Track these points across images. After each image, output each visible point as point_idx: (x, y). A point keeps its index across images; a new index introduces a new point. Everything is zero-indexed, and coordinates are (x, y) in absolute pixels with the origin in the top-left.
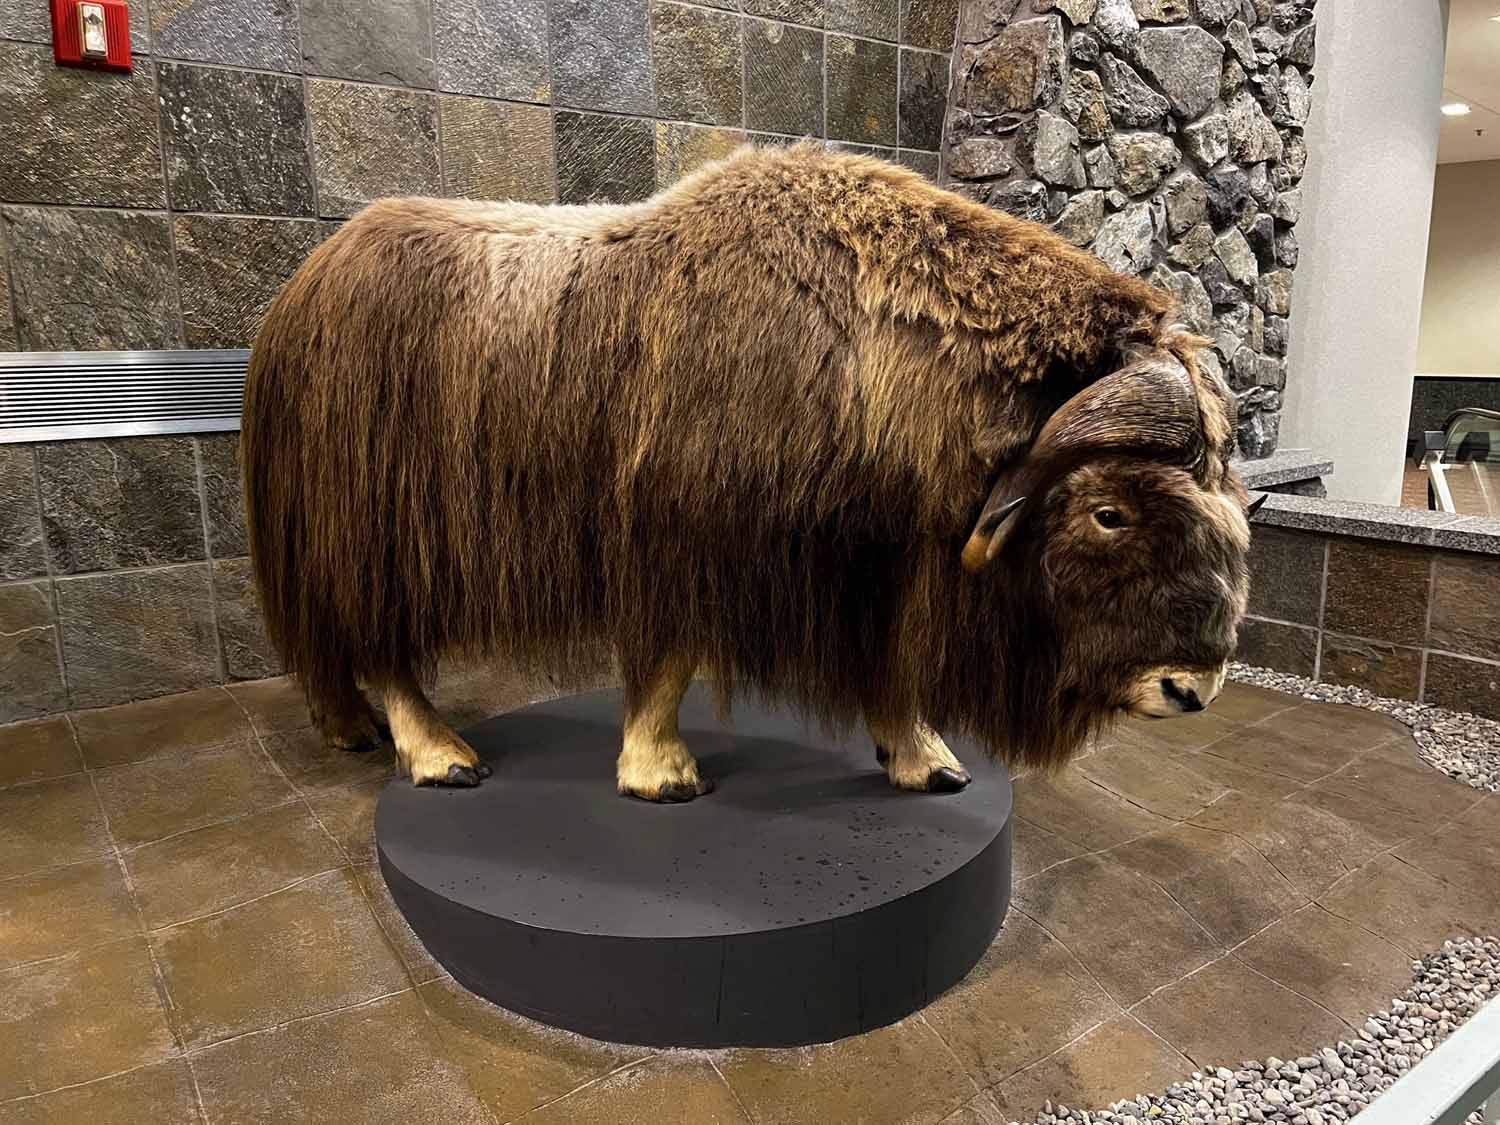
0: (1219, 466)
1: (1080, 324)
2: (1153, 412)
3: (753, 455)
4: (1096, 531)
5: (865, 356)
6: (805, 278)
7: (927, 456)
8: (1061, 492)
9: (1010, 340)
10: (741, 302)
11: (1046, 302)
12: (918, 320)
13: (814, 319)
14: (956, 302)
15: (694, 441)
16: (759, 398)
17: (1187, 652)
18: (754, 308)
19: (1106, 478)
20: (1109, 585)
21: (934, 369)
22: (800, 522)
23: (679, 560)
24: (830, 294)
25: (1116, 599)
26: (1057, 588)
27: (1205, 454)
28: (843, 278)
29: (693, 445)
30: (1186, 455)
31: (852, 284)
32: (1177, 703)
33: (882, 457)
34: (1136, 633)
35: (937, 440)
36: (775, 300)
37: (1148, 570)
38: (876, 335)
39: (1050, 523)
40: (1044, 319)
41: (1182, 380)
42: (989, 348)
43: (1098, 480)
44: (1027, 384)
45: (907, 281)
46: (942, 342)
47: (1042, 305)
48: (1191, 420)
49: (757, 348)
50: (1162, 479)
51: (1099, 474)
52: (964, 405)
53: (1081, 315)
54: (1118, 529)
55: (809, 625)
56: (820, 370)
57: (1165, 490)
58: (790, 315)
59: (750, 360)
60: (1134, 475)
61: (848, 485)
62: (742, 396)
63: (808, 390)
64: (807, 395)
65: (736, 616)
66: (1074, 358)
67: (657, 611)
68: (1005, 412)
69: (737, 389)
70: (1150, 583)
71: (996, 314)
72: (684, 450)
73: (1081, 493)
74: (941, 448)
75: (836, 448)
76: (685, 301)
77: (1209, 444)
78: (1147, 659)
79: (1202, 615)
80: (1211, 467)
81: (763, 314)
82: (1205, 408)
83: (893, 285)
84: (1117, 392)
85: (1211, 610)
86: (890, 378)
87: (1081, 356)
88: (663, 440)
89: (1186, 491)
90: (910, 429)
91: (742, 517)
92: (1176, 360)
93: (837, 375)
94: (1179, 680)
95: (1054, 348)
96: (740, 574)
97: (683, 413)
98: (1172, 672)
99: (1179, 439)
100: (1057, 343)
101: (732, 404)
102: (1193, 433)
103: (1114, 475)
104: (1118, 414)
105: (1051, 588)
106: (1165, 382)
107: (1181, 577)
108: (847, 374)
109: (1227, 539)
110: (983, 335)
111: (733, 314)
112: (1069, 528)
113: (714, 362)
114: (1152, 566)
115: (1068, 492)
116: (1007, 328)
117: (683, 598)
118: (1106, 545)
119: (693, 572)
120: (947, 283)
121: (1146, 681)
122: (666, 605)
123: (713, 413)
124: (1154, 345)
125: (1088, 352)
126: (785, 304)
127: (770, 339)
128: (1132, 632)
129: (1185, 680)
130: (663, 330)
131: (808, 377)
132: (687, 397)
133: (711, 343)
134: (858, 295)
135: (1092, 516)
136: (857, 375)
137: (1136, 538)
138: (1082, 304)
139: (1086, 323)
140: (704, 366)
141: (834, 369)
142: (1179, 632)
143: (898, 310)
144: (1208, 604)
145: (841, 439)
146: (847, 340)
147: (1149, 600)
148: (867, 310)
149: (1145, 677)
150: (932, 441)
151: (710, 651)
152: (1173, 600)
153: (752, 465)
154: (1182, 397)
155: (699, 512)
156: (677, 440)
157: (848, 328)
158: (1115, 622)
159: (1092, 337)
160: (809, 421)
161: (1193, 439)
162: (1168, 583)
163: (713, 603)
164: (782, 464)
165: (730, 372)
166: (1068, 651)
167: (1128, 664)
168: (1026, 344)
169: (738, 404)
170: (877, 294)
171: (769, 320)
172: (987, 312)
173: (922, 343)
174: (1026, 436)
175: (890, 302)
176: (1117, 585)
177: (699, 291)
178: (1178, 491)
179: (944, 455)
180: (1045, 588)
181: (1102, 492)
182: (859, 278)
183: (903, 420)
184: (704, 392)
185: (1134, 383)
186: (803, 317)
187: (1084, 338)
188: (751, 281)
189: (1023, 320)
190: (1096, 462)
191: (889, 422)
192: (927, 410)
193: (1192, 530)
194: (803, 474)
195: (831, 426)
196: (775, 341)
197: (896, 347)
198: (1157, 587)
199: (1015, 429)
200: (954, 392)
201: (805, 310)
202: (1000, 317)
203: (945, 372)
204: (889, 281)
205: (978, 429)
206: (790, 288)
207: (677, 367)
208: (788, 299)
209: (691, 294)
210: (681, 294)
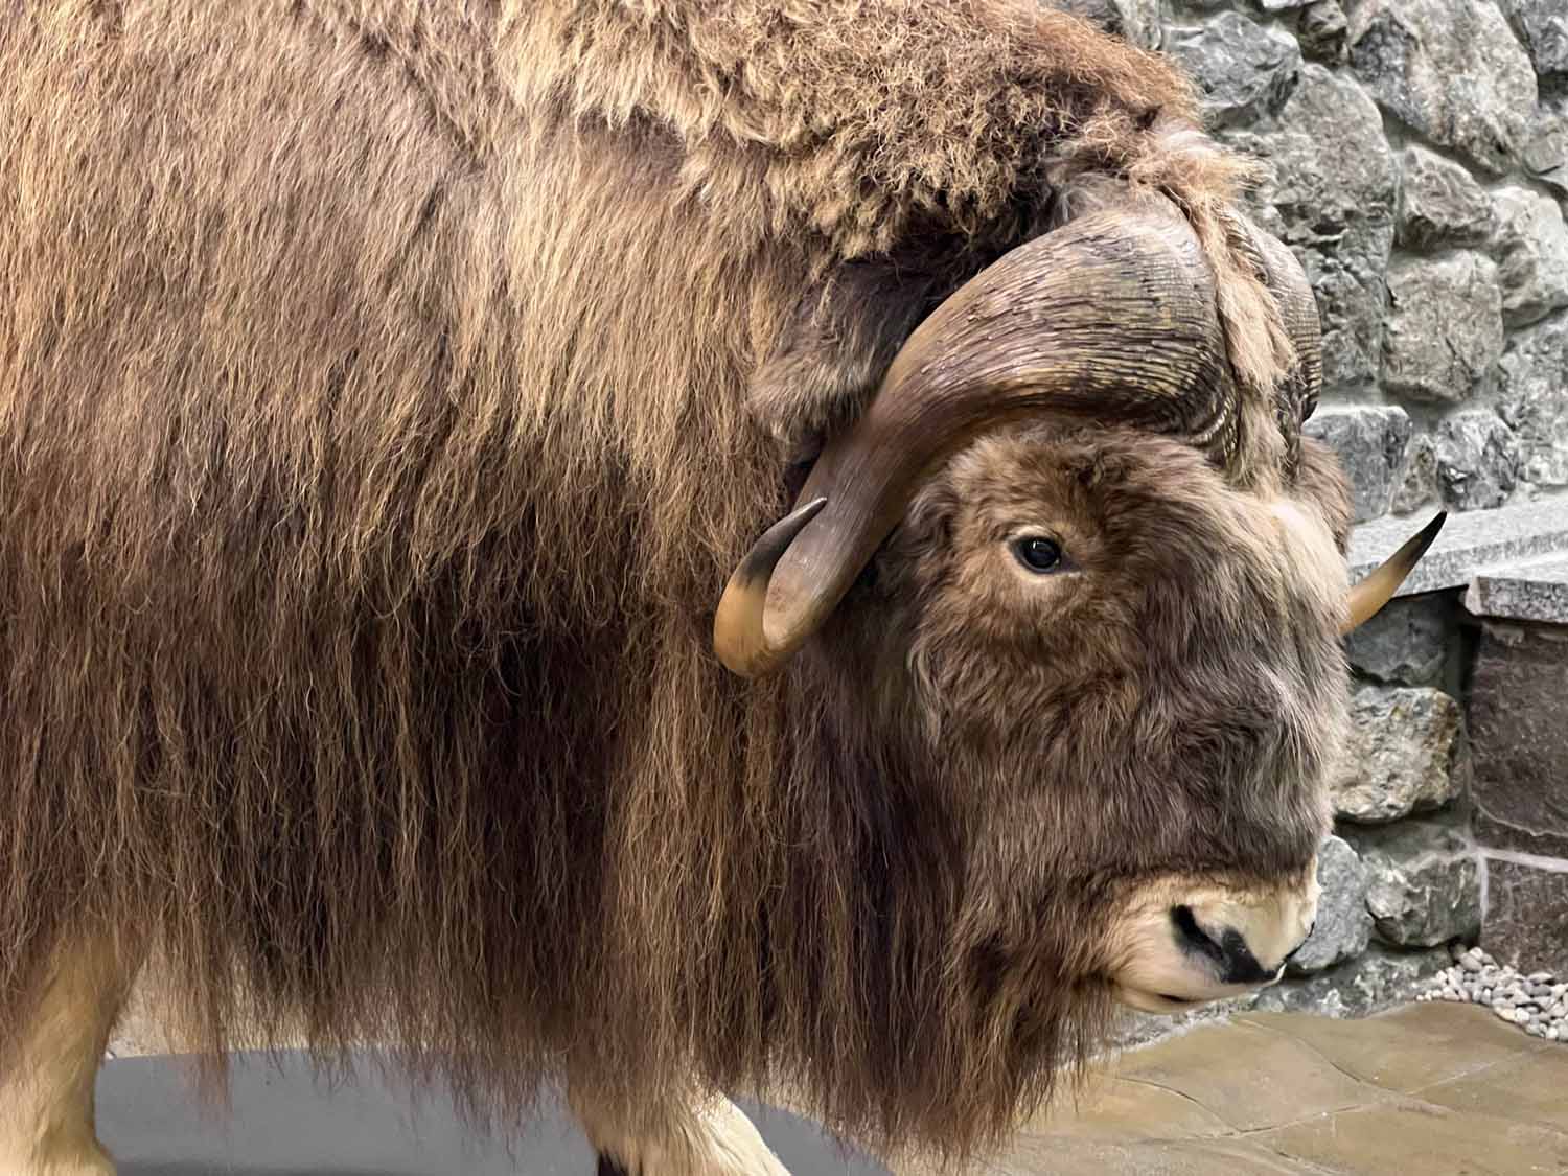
0: (1275, 438)
1: (963, 132)
2: (1113, 319)
3: (262, 431)
4: (1012, 584)
5: (516, 201)
6: (377, 26)
7: (653, 423)
8: (939, 499)
9: (822, 164)
10: (229, 78)
11: (892, 84)
12: (632, 123)
13: (401, 117)
14: (712, 82)
15: (121, 402)
16: (274, 299)
17: (1215, 842)
18: (259, 94)
19: (1027, 464)
20: (1052, 701)
21: (665, 233)
22: (375, 587)
23: (90, 693)
24: (437, 61)
25: (1066, 733)
26: (946, 715)
27: (1237, 411)
28: (467, 28)
29: (120, 412)
30: (1193, 413)
31: (485, 39)
32: (1209, 962)
33: (558, 430)
34: (1110, 806)
35: (672, 391)
36: (310, 73)
37: (1127, 667)
38: (541, 155)
39: (926, 568)
40: (889, 123)
41: (1178, 253)
42: (782, 183)
43: (1010, 469)
44: (857, 262)
45: (608, 36)
46: (683, 171)
47: (884, 91)
48: (1202, 338)
49: (267, 182)
50: (1140, 464)
51: (1010, 456)
52: (731, 309)
53: (966, 114)
54: (1059, 577)
55: (408, 838)
56: (415, 235)
57: (1146, 487)
58: (345, 110)
59: (254, 215)
60: (1082, 456)
61: (483, 496)
62: (235, 295)
63: (389, 279)
64: (387, 290)
65: (230, 825)
66: (953, 204)
67: (34, 824)
68: (813, 322)
69: (222, 282)
70: (1131, 694)
71: (793, 110)
72: (97, 424)
73: (977, 499)
74: (683, 406)
75: (452, 411)
76: (95, 77)
77: (1245, 390)
78: (1136, 866)
79: (1240, 758)
80: (1252, 439)
81: (283, 106)
82: (1231, 310)
83: (578, 41)
84: (1041, 278)
85: (1260, 750)
86: (572, 252)
87: (969, 201)
88: (46, 401)
89: (1192, 488)
90: (617, 363)
91: (239, 582)
92: (1172, 209)
93: (452, 242)
94: (1206, 907)
95: (909, 183)
96: (239, 715)
97: (94, 335)
98: (1188, 889)
99: (1172, 377)
100: (914, 175)
101: (211, 315)
102: (1204, 365)
103: (1039, 457)
104: (1045, 324)
105: (933, 718)
106: (1140, 256)
107: (1194, 677)
108: (477, 242)
109: (1289, 593)
110: (766, 156)
111: (210, 104)
112: (961, 579)
113: (165, 214)
114: (1137, 657)
115: (953, 497)
116: (816, 141)
117: (103, 789)
118: (1037, 612)
119: (123, 720)
120: (694, 39)
121: (1138, 912)
122: (58, 807)
123: (168, 338)
124: (1125, 177)
125: (981, 191)
126: (333, 83)
127: (299, 162)
128: (1101, 805)
129: (1217, 907)
130: (42, 144)
131: (387, 251)
132: (103, 299)
133: (158, 173)
134: (499, 65)
135: (1004, 546)
136: (500, 246)
137: (1097, 595)
138: (969, 89)
139: (977, 130)
140: (142, 223)
141: (448, 233)
142: (1194, 799)
143: (590, 100)
144: (1252, 735)
145: (464, 391)
146: (476, 167)
147: (1131, 731)
148: (520, 99)
149: (1134, 905)
150: (662, 391)
151: (171, 916)
152: (1180, 728)
153: (260, 457)
154: (1177, 287)
155: (135, 570)
156: (78, 400)
157: (477, 140)
158: (1066, 783)
159: (990, 160)
160: (392, 351)
161: (1206, 379)
162: (1169, 693)
163: (176, 794)
164: (331, 449)
165: (206, 240)
166: (978, 860)
167: (1097, 879)
168: (853, 176)
169: (226, 315)
170: (544, 63)
171: (297, 121)
172: (774, 105)
173: (641, 176)
174: (859, 375)
175: (572, 80)
176: (1065, 702)
177: (129, 51)
178: (1172, 489)
179: (691, 421)
180: (922, 716)
181: (1019, 494)
182: (502, 26)
183: (603, 345)
184: (145, 283)
185: (1077, 258)
186: (375, 112)
187: (976, 160)
188: (253, 32)
189: (844, 123)
190: (1006, 430)
191: (570, 351)
192: (652, 321)
193: (1207, 572)
194: (379, 474)
195: (442, 359)
196: (310, 168)
197: (582, 185)
198: (1149, 700)
199: (833, 360)
200: (709, 279)
201: (381, 96)
202: (799, 117)
203: (690, 236)
204: (568, 35)
205: (760, 360)
206: (346, 48)
207: (78, 231)
208: (339, 74)
209: (108, 60)
210: (86, 60)
